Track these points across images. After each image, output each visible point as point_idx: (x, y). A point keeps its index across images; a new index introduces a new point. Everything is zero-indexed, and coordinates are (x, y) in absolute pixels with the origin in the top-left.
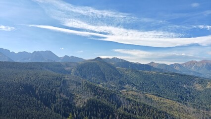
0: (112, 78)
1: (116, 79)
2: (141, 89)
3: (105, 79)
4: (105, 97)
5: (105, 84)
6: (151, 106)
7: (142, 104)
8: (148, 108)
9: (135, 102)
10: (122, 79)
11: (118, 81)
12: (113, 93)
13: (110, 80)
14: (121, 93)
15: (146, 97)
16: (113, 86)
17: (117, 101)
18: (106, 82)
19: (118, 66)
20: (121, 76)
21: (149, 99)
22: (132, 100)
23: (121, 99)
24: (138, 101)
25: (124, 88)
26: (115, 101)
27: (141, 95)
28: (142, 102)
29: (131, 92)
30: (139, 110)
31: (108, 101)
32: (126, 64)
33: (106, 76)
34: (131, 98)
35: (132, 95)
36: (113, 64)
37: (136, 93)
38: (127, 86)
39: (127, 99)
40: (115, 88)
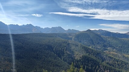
0: (98, 43)
1: (101, 43)
2: (120, 50)
3: (93, 43)
4: (94, 54)
5: (94, 46)
6: (127, 63)
7: (121, 61)
8: (125, 64)
9: (115, 59)
10: (105, 43)
11: (103, 45)
12: (99, 52)
13: (97, 44)
14: (104, 53)
15: (124, 56)
16: (99, 48)
17: (102, 58)
18: (94, 45)
19: (103, 35)
20: (105, 41)
21: (126, 58)
22: (112, 58)
23: (105, 56)
24: (117, 58)
25: (107, 50)
26: (100, 57)
27: (120, 55)
28: (121, 59)
29: (112, 53)
30: (118, 64)
31: (95, 57)
32: (108, 34)
33: (94, 42)
34: (112, 56)
35: (113, 55)
36: (99, 33)
37: (116, 54)
38: (109, 48)
39: (109, 57)
40: (100, 49)
